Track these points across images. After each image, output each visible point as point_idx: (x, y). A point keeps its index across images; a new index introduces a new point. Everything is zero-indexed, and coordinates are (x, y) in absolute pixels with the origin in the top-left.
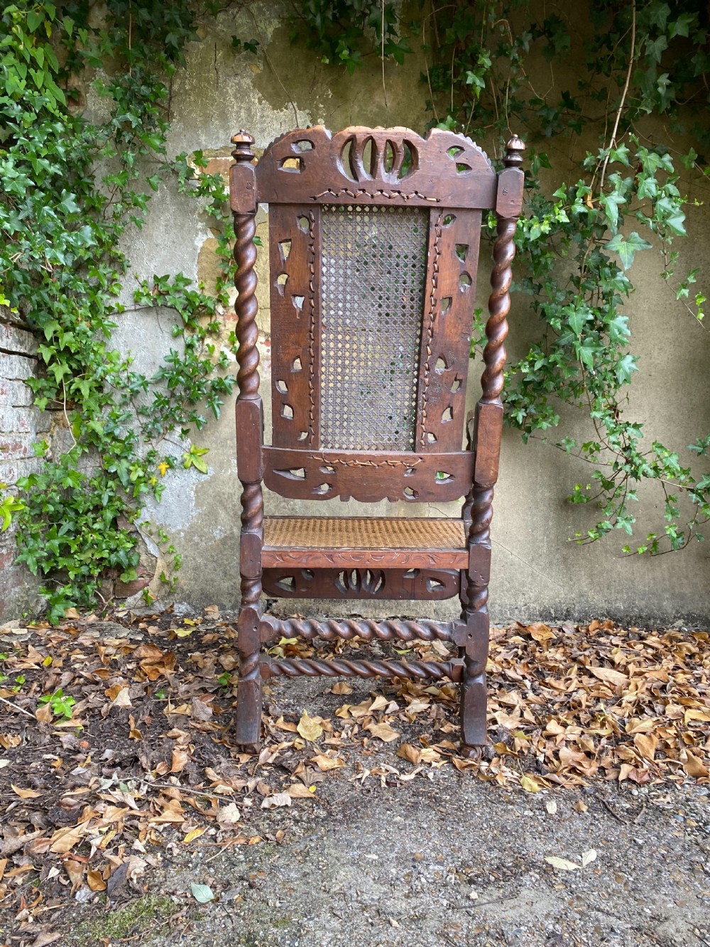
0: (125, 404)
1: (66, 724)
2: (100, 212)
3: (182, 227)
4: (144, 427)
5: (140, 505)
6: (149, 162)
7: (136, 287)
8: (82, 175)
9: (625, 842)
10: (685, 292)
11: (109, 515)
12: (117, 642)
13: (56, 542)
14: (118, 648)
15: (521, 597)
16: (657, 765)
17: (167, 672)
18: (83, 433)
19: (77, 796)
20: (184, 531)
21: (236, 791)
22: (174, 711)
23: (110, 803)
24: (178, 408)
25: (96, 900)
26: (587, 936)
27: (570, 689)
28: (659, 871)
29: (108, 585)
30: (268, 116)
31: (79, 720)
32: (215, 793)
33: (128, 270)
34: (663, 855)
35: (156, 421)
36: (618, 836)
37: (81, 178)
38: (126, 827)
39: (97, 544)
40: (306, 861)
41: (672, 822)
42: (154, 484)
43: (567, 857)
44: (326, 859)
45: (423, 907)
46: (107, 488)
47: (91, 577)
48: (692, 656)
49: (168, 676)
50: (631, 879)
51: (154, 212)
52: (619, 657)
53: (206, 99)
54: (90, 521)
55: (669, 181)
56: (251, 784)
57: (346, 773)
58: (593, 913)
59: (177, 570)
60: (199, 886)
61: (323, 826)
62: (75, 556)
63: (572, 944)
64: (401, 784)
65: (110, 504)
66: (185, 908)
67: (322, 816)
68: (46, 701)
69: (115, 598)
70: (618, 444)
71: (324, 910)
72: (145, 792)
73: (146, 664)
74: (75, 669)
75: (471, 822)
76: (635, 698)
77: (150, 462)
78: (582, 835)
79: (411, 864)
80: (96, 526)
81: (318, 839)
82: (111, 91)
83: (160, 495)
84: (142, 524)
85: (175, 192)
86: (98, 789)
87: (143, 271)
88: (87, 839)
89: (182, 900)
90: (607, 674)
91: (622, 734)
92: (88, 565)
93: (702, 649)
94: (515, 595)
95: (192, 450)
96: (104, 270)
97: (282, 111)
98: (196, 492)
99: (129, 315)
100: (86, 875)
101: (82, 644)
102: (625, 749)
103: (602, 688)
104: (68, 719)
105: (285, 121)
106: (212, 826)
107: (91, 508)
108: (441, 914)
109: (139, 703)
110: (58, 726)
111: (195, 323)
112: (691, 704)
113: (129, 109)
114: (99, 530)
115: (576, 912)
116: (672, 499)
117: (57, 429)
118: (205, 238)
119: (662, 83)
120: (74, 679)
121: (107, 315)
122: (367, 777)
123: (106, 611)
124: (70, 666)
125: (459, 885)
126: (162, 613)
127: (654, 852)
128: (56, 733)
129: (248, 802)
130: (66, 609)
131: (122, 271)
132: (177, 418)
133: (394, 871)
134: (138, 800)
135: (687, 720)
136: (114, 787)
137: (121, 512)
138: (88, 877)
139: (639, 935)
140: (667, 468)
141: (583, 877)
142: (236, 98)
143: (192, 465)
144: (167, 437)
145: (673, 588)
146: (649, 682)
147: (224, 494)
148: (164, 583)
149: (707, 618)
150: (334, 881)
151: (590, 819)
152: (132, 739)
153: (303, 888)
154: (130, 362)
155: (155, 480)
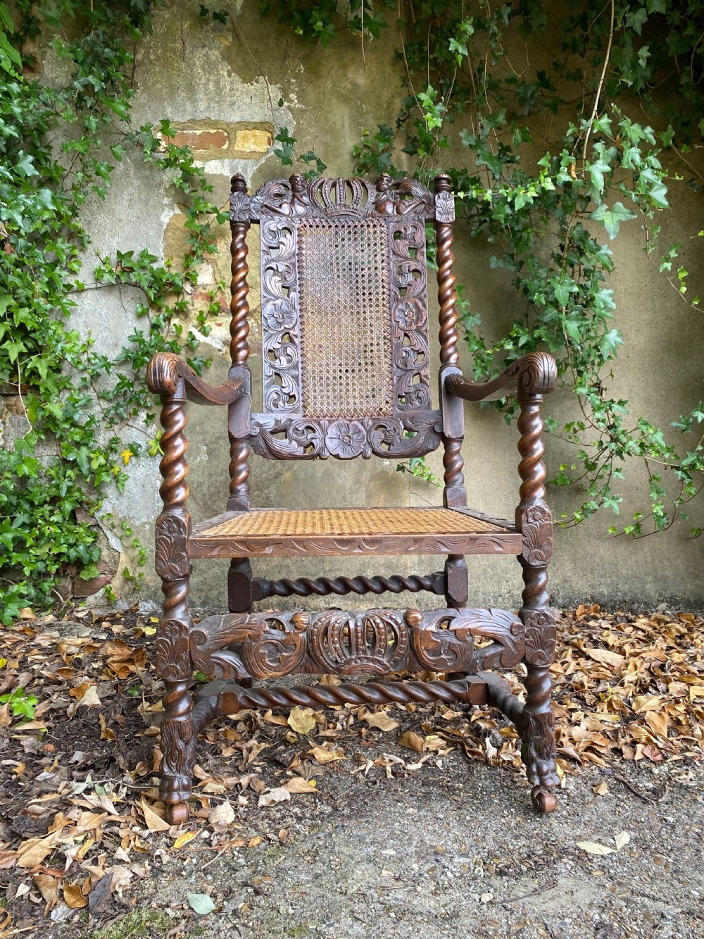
0: (86, 387)
1: (27, 726)
2: (58, 183)
3: (147, 202)
4: (106, 413)
5: (101, 496)
6: (110, 133)
7: (97, 264)
8: (38, 145)
9: (655, 822)
10: (668, 265)
11: (68, 507)
12: (79, 641)
13: (10, 536)
14: (82, 647)
15: (504, 584)
16: (672, 742)
17: (138, 669)
18: (40, 418)
19: (46, 803)
20: (149, 524)
21: (228, 789)
22: (150, 709)
23: (84, 809)
24: (142, 392)
25: (76, 918)
26: (637, 925)
27: (569, 672)
28: (698, 850)
29: (67, 584)
30: (238, 90)
31: (42, 723)
32: (204, 793)
33: (89, 246)
34: (697, 833)
35: (118, 406)
36: (647, 816)
37: (36, 148)
38: (106, 834)
39: (54, 539)
40: (315, 861)
41: (700, 798)
42: (116, 473)
43: (599, 841)
44: (337, 857)
45: (454, 903)
46: (65, 478)
47: (47, 574)
48: (682, 636)
49: (140, 673)
50: (670, 860)
51: (117, 186)
52: (612, 639)
53: (172, 69)
54: (47, 513)
55: (651, 154)
56: (244, 780)
57: (348, 766)
58: (639, 899)
59: (142, 566)
60: (196, 896)
61: (329, 822)
62: (31, 551)
63: (623, 934)
64: (409, 774)
65: (68, 495)
66: (183, 922)
67: (327, 812)
68: (3, 702)
69: (74, 598)
70: (603, 421)
71: (343, 914)
72: (124, 795)
73: (114, 662)
74: (33, 669)
75: (490, 809)
76: (635, 678)
77: (112, 449)
78: (610, 817)
79: (433, 857)
80: (54, 519)
81: (325, 836)
82: (72, 52)
83: (123, 485)
84: (103, 517)
85: (140, 165)
86: (69, 793)
87: (105, 247)
88: (60, 850)
89: (178, 913)
90: (604, 655)
91: (630, 714)
92: (45, 561)
93: (690, 630)
94: (499, 582)
95: (158, 437)
96: (62, 244)
97: (252, 84)
99: (90, 294)
100: (61, 891)
101: (39, 645)
102: (637, 728)
103: (602, 669)
104: (30, 721)
105: (256, 95)
106: (205, 829)
107: (48, 499)
108: (476, 911)
109: (109, 701)
110: (18, 728)
111: (161, 302)
112: (693, 682)
113: (91, 72)
114: (57, 523)
115: (621, 899)
117: (10, 415)
118: (172, 214)
119: (643, 57)
120: (33, 680)
121: (66, 294)
122: (370, 769)
123: (65, 610)
124: (27, 667)
125: (490, 878)
126: (126, 612)
127: (688, 831)
128: (16, 736)
129: (243, 800)
130: (20, 609)
131: (83, 248)
132: (142, 402)
133: (415, 866)
134: (117, 805)
135: (692, 697)
136: (88, 791)
137: (81, 503)
138: (65, 894)
139: (691, 919)
140: (652, 445)
141: (620, 861)
142: (204, 70)
143: (159, 451)
144: (131, 422)
145: (655, 571)
146: (646, 662)
147: (193, 483)
148: (128, 579)
149: (689, 601)
150: (350, 881)
151: (615, 800)
152: (103, 740)
153: (317, 891)
154: (91, 343)
155: (117, 469)
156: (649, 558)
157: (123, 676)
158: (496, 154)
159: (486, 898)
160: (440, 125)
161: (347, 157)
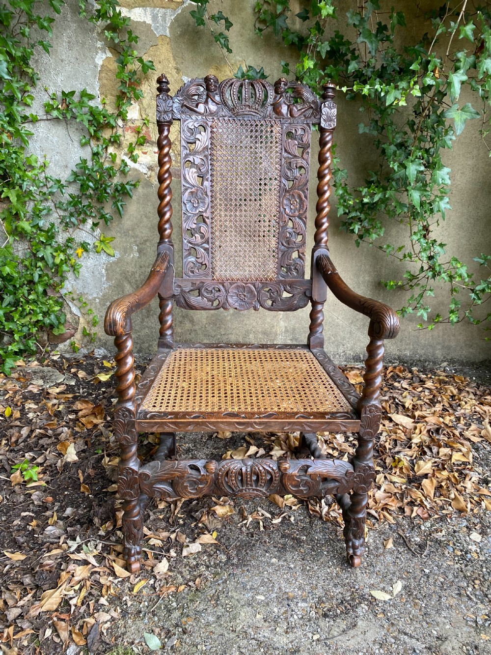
1: (33, 484)
2: (8, 28)
3: (83, 44)
4: (62, 219)
5: (63, 279)
7: (46, 99)
9: (418, 572)
11: (40, 289)
12: (58, 388)
13: (1, 312)
15: (341, 347)
16: (435, 502)
17: (99, 422)
18: (13, 229)
19: (53, 556)
21: (164, 543)
22: (109, 462)
23: (77, 562)
24: (89, 206)
25: (81, 654)
28: (440, 597)
29: (44, 336)
32: (149, 545)
33: (38, 82)
34: (442, 583)
35: (71, 215)
36: (413, 567)
38: (92, 583)
39: (33, 311)
40: (217, 605)
41: (446, 553)
42: (73, 264)
43: (384, 589)
44: (230, 601)
45: (297, 640)
46: (36, 268)
48: (453, 398)
49: (101, 426)
50: (423, 605)
51: (57, 28)
52: (408, 401)
54: (26, 292)
56: (173, 535)
57: (236, 518)
58: (402, 637)
59: (95, 327)
60: (149, 635)
61: (225, 570)
62: (18, 322)
64: (273, 528)
65: (40, 280)
67: (224, 561)
69: (49, 345)
71: (234, 650)
72: (100, 550)
73: (83, 416)
75: (321, 560)
76: (420, 441)
77: (68, 246)
78: (392, 568)
79: (286, 602)
80: (31, 297)
81: (223, 583)
83: (78, 272)
84: (66, 294)
86: (67, 549)
87: (51, 84)
88: (67, 599)
89: (140, 648)
90: (401, 419)
91: (413, 476)
92: (28, 327)
93: (459, 390)
94: (338, 346)
95: (102, 239)
96: (16, 83)
98: (106, 270)
99: (42, 124)
100: (70, 631)
101: (31, 392)
102: (415, 491)
103: (399, 431)
104: (35, 481)
106: (151, 576)
107: (26, 282)
108: (309, 646)
109: (83, 456)
110: (28, 486)
111: (99, 134)
112: (455, 446)
114: (34, 299)
115: (392, 637)
116: (455, 291)
118: (104, 57)
120: (32, 430)
121: (24, 124)
122: (250, 523)
124: (26, 417)
125: (318, 619)
126: (86, 357)
127: (436, 580)
128: (28, 492)
129: (173, 553)
130: (15, 360)
131: (33, 84)
132: (89, 213)
133: (276, 610)
134: (96, 557)
135: (453, 460)
137: (49, 285)
138: (73, 635)
141: (395, 606)
143: (103, 249)
144: (81, 227)
145: (444, 342)
146: (428, 426)
147: (128, 272)
149: (463, 362)
150: (238, 621)
151: (396, 553)
152: (83, 493)
153: (219, 630)
154: (47, 165)
155: (73, 261)
156: (441, 334)
157: (90, 427)
158: (374, 32)
159: (316, 637)
160: (331, 12)
161: (250, 10)
